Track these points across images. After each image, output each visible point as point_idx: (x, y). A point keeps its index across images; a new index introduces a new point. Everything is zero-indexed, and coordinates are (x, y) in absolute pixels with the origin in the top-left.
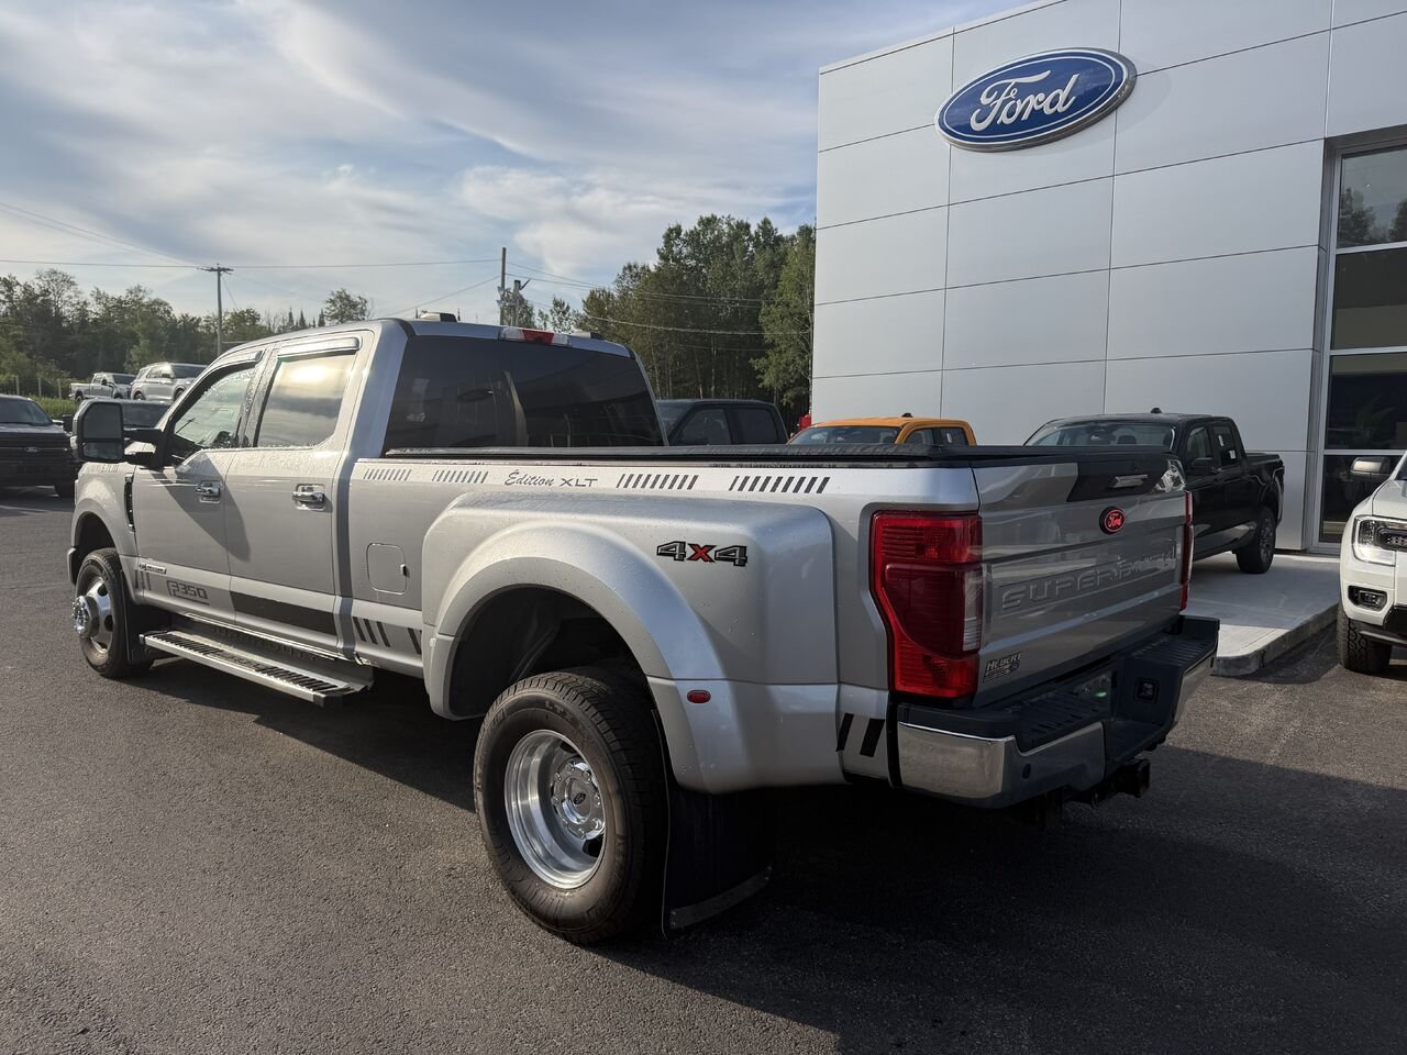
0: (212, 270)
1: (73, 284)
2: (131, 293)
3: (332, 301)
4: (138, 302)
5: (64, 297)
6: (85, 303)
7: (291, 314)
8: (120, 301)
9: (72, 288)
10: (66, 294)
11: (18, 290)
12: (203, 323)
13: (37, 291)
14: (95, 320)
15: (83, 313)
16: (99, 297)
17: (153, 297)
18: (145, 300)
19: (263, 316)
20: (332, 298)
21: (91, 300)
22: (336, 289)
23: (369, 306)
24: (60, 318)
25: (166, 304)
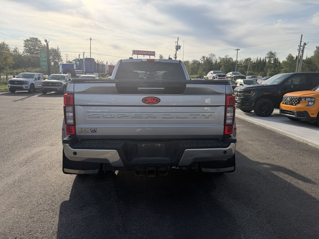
0: (236, 50)
1: (215, 56)
2: (226, 56)
3: (268, 54)
4: (227, 59)
5: (213, 59)
6: (217, 60)
7: (258, 58)
8: (223, 59)
9: (215, 57)
10: (213, 58)
11: (205, 58)
12: (239, 62)
13: (209, 58)
14: (218, 63)
15: (216, 62)
16: (219, 58)
17: (230, 57)
18: (228, 58)
19: (252, 59)
20: (268, 53)
21: (218, 59)
22: (269, 51)
23: (276, 54)
24: (212, 63)
25: (232, 58)
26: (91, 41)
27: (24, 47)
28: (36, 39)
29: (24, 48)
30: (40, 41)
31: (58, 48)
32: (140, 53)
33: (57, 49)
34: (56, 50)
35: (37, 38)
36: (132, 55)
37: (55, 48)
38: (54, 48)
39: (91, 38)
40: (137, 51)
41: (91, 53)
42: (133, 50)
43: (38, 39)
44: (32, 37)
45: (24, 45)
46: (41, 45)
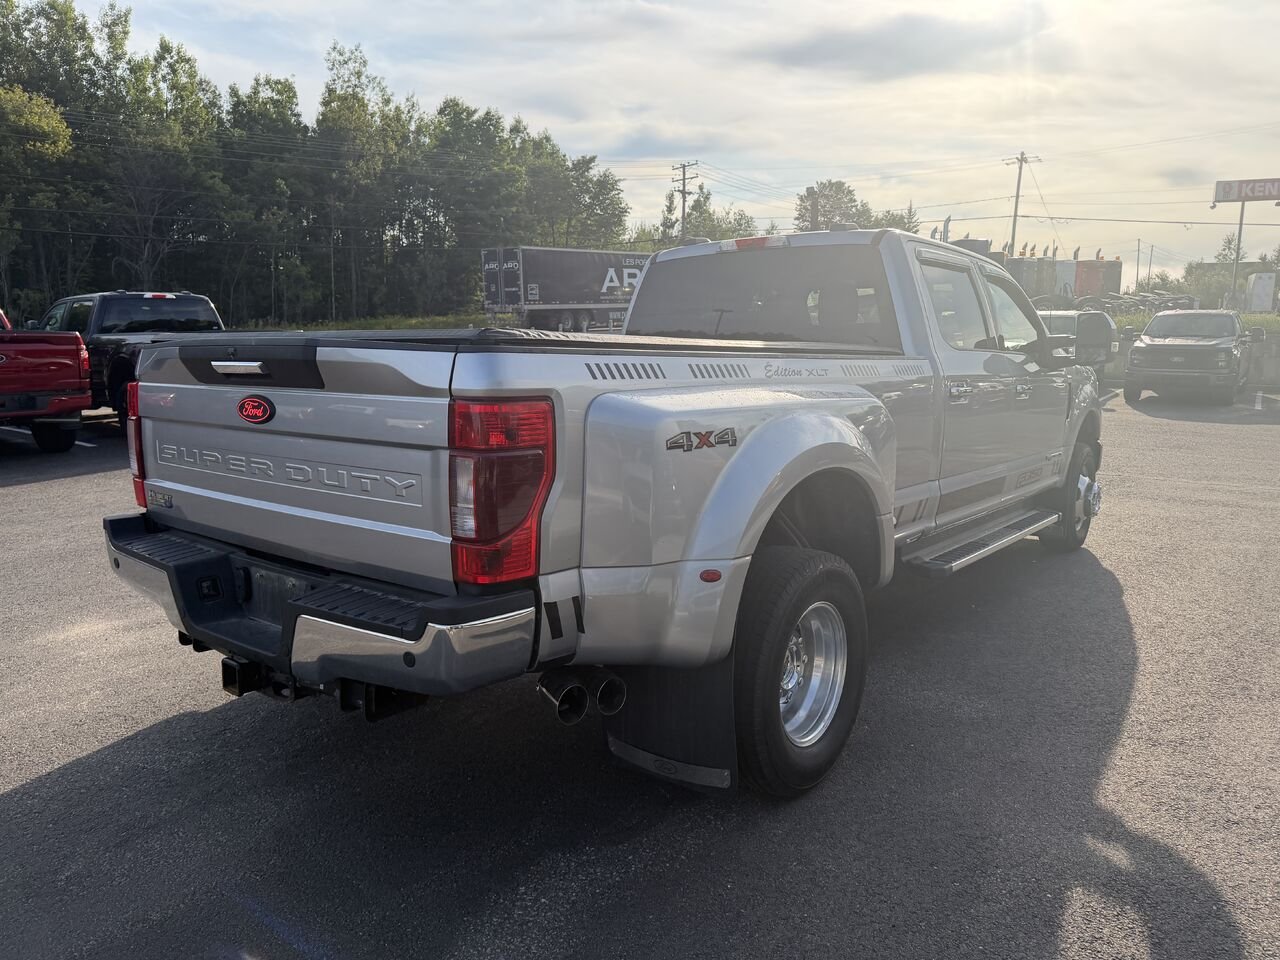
26: (1021, 168)
27: (797, 219)
28: (840, 185)
29: (797, 222)
30: (850, 192)
31: (910, 211)
32: (1257, 194)
33: (905, 213)
34: (902, 217)
35: (843, 180)
36: (1213, 207)
37: (899, 212)
38: (895, 213)
39: (1023, 154)
40: (1241, 182)
41: (1016, 216)
42: (1218, 183)
43: (843, 184)
44: (825, 181)
45: (796, 214)
46: (852, 207)
